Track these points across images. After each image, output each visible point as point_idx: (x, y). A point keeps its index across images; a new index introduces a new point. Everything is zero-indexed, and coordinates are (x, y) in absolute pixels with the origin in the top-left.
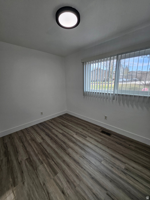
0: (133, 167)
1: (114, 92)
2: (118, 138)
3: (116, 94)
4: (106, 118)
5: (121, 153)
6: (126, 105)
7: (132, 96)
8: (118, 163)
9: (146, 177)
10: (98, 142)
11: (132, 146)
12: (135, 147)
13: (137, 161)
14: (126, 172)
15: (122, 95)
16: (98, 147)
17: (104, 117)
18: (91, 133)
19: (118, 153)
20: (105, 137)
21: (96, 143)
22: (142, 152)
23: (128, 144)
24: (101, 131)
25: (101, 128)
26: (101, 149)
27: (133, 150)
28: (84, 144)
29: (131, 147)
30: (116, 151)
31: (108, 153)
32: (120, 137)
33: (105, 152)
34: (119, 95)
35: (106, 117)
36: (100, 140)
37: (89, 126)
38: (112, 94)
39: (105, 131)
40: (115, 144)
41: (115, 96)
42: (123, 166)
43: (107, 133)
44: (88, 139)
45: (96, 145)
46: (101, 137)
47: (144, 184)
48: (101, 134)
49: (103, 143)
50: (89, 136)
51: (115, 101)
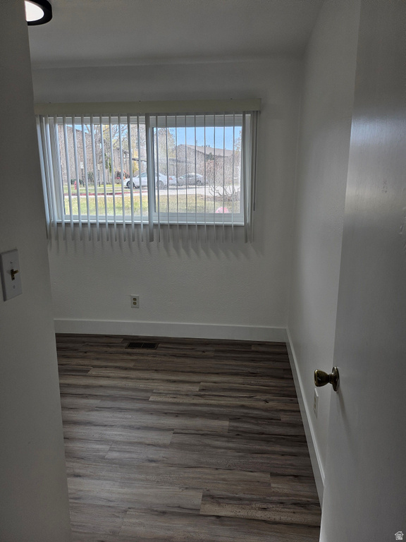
0: (215, 383)
1: (149, 220)
2: (176, 347)
3: (155, 225)
4: (135, 303)
5: (188, 370)
6: (182, 251)
7: (194, 226)
8: (185, 387)
9: (238, 385)
10: (126, 369)
11: (207, 351)
12: (216, 351)
13: (220, 371)
14: (202, 393)
15: (172, 225)
16: (132, 379)
17: (130, 302)
18: (98, 359)
19: (182, 372)
20: (142, 354)
21: (123, 374)
22: (228, 355)
23: (199, 351)
24: (126, 345)
25: (125, 338)
26: (140, 379)
27: (211, 358)
28: (87, 387)
29: (206, 353)
30: (176, 371)
31: (158, 380)
32: (180, 344)
33: (152, 381)
34: (163, 225)
35: (135, 299)
36: (131, 365)
37: (84, 342)
38: (145, 225)
39: (139, 341)
40: (170, 359)
41: (155, 230)
42: (196, 388)
43: (145, 344)
44: (93, 372)
45: (124, 376)
46: (132, 358)
47: (235, 395)
48: (129, 350)
49: (141, 368)
50: (94, 367)
51: (154, 244)
